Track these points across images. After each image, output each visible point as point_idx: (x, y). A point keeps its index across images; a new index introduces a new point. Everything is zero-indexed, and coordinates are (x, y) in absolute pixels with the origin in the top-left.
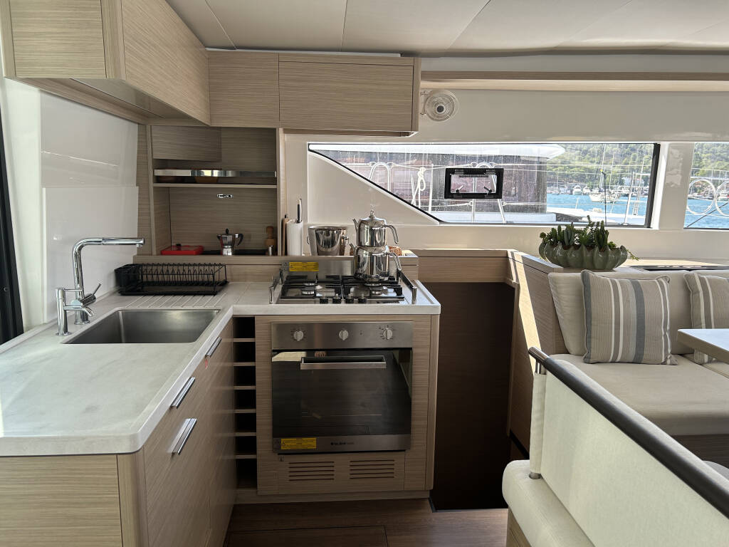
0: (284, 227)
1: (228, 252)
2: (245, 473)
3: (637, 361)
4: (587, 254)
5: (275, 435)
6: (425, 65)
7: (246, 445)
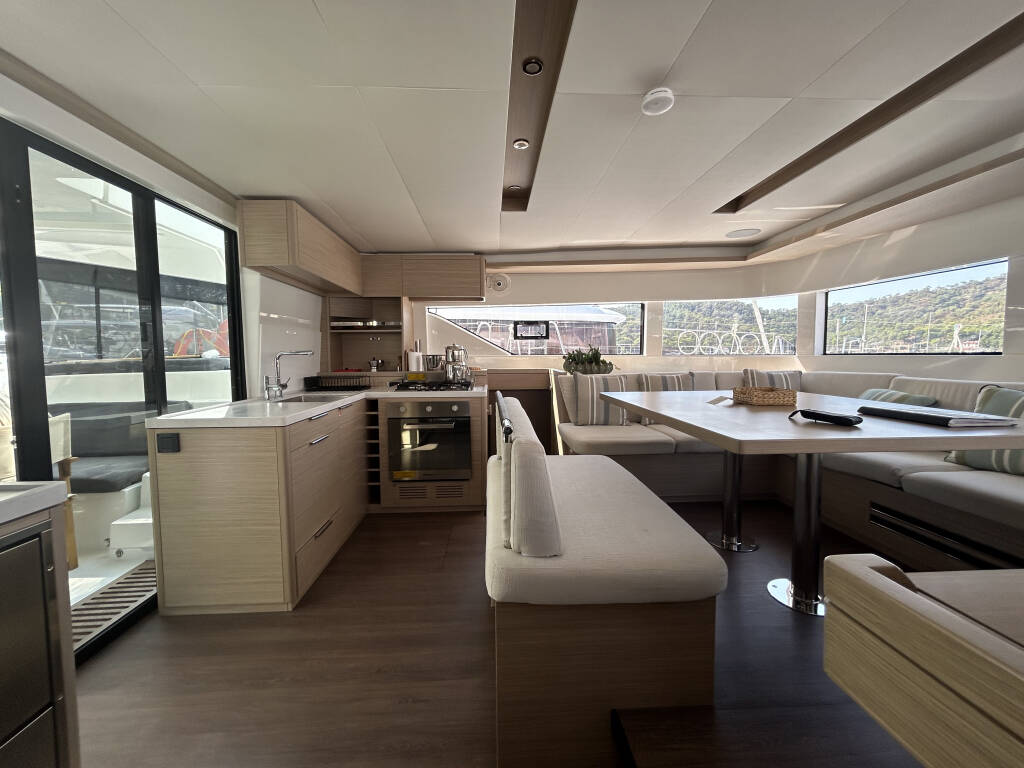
0: (406, 355)
1: (374, 370)
2: (374, 495)
3: (606, 423)
4: (588, 367)
5: (390, 470)
6: (490, 259)
7: (374, 477)
